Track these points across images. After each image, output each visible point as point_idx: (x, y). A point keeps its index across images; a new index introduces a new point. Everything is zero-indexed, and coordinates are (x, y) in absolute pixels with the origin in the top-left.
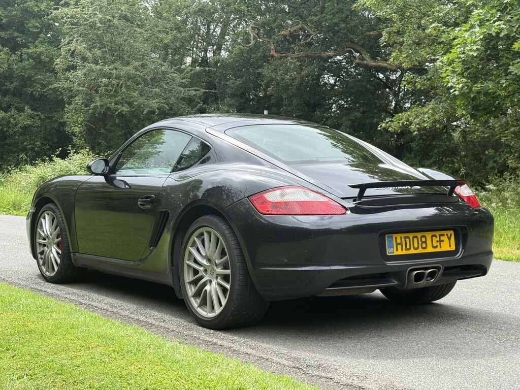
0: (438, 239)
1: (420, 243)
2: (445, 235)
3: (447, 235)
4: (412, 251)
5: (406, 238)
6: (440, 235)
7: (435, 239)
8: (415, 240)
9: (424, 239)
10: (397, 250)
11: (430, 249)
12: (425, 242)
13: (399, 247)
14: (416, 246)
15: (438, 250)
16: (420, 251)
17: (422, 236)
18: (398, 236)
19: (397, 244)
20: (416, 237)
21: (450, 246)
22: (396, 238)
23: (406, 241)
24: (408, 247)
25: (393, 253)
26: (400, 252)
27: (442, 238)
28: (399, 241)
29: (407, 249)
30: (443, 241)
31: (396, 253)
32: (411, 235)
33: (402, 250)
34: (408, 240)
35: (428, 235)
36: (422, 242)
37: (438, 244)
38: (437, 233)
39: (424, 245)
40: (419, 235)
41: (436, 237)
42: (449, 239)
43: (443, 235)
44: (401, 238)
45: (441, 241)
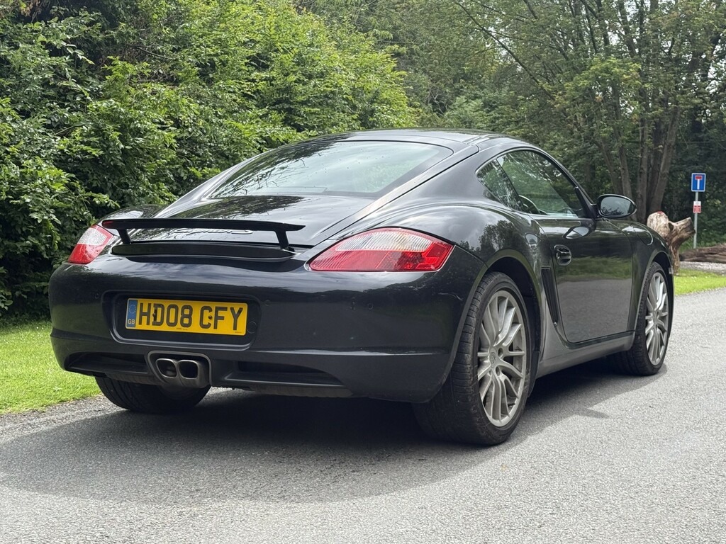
0: (213, 314)
1: (180, 316)
2: (229, 309)
3: (232, 309)
4: (164, 328)
5: (157, 306)
6: (218, 309)
7: (206, 313)
8: (173, 311)
9: (187, 312)
10: (140, 323)
11: (195, 328)
12: (189, 317)
13: (145, 318)
14: (172, 320)
15: (211, 331)
16: (178, 328)
17: (185, 307)
18: (146, 302)
19: (142, 314)
20: (175, 307)
21: (235, 328)
22: (142, 305)
23: (156, 311)
24: (159, 320)
25: (134, 326)
26: (144, 327)
27: (221, 313)
28: (145, 310)
29: (155, 323)
30: (222, 318)
31: (138, 327)
32: (166, 303)
33: (148, 323)
34: (159, 310)
35: (197, 307)
36: (184, 316)
37: (212, 322)
38: (213, 305)
39: (186, 321)
40: (180, 304)
41: (211, 310)
42: (236, 317)
43: (225, 309)
44: (150, 305)
45: (218, 318)
